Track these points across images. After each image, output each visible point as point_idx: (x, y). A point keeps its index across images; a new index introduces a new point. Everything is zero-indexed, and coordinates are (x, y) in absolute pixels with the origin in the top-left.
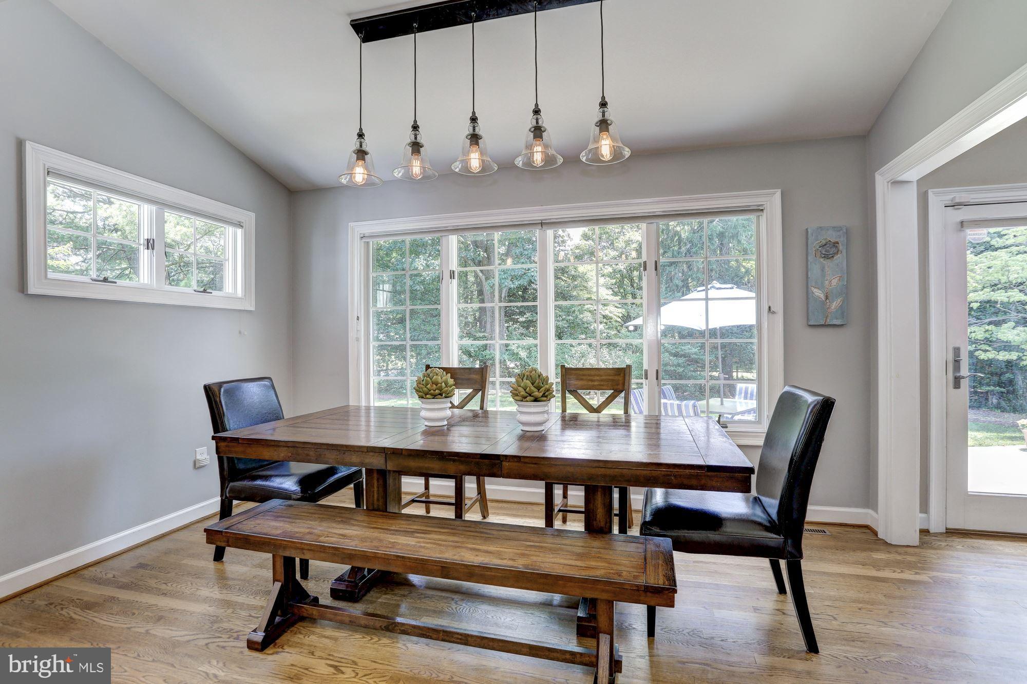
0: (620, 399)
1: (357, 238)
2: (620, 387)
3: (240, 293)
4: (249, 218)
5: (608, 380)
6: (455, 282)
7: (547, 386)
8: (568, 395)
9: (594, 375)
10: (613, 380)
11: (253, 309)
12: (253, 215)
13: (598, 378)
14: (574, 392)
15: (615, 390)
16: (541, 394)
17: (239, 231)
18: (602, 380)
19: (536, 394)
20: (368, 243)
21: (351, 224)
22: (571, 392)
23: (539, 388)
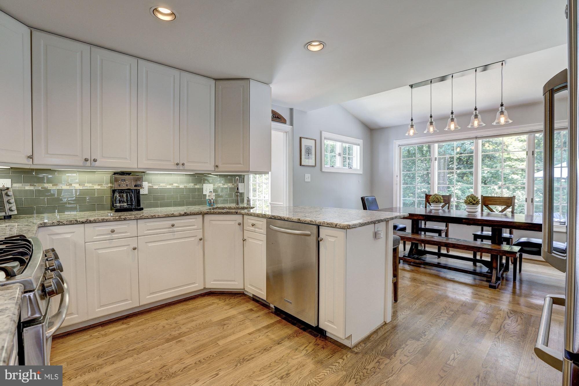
0: (510, 210)
1: (397, 146)
2: (509, 205)
3: (358, 168)
4: (361, 142)
5: (503, 202)
6: (437, 162)
7: (478, 200)
8: (484, 207)
9: (497, 200)
10: (506, 202)
11: (362, 173)
12: (362, 141)
13: (499, 201)
14: (487, 206)
15: (507, 206)
16: (475, 202)
17: (358, 147)
18: (501, 202)
19: (474, 202)
20: (401, 148)
21: (394, 141)
22: (485, 206)
23: (474, 201)
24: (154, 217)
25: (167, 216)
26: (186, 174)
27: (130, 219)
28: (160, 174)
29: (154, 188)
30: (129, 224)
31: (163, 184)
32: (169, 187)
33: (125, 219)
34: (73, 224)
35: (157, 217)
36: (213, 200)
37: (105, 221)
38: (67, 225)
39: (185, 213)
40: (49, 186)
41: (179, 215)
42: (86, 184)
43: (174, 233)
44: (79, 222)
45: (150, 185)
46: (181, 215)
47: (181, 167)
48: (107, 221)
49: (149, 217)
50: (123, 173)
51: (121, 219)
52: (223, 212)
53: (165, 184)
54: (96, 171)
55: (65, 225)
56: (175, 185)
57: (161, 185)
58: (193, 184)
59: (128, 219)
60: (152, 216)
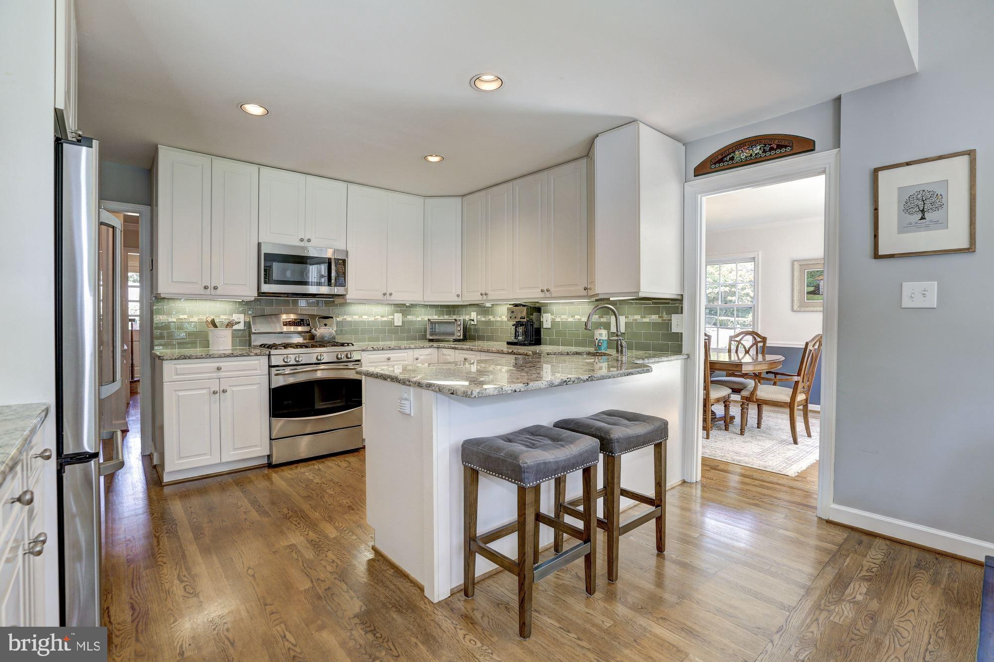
28: (554, 304)
29: (556, 320)
42: (503, 317)
45: (553, 317)
47: (551, 295)
48: (463, 350)
49: (505, 353)
51: (470, 349)
57: (563, 317)
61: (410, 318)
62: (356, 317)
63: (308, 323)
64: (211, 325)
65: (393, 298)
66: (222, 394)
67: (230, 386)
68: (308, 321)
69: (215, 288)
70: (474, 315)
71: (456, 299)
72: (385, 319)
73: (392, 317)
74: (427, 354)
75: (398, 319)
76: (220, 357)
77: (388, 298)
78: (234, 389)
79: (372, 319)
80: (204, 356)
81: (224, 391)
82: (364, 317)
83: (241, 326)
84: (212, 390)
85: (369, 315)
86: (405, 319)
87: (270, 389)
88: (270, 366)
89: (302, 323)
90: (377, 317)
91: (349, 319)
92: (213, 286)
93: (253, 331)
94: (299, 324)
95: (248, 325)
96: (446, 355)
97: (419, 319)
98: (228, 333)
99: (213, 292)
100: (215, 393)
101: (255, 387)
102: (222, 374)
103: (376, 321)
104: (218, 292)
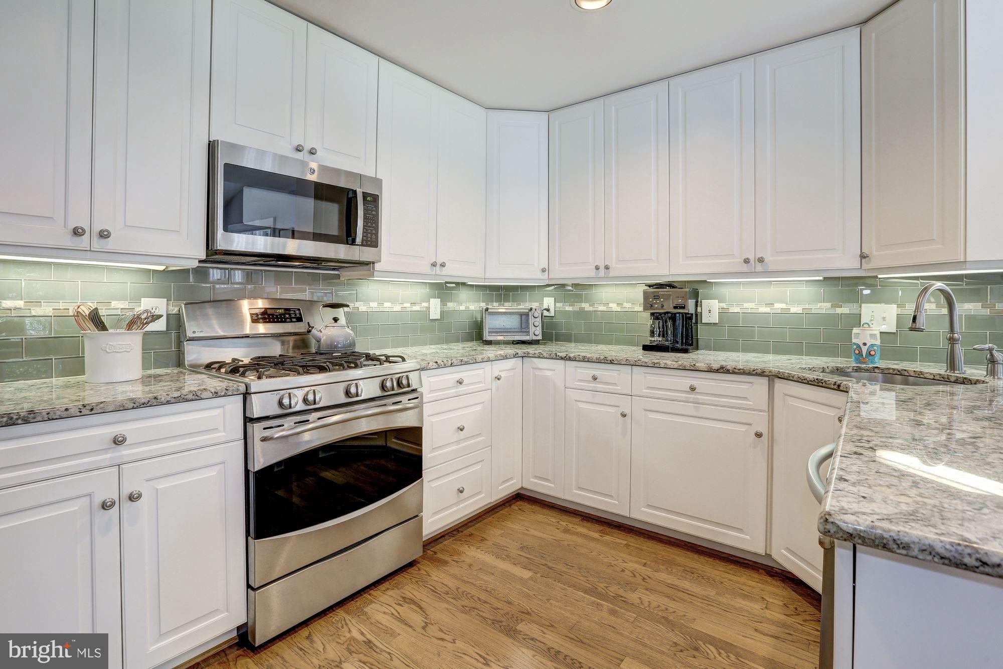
24: (658, 365)
25: (681, 368)
26: (807, 281)
27: (619, 363)
28: (745, 284)
29: (731, 311)
30: (619, 371)
31: (750, 304)
32: (763, 309)
33: (612, 361)
34: (552, 359)
35: (662, 365)
36: (866, 347)
37: (586, 360)
38: (546, 358)
39: (722, 368)
40: (586, 306)
41: (706, 370)
42: (625, 304)
43: (698, 405)
44: (558, 357)
45: (724, 305)
46: (710, 370)
47: (759, 268)
48: (588, 361)
49: (648, 364)
50: (660, 286)
51: (606, 361)
52: (808, 379)
53: (754, 304)
54: (638, 284)
55: (545, 358)
56: (779, 306)
57: (746, 305)
58: (829, 305)
59: (616, 362)
60: (655, 364)
61: (451, 305)
62: (374, 305)
63: (298, 315)
64: (91, 326)
65: (446, 271)
66: (127, 505)
67: (147, 480)
68: (297, 312)
69: (104, 235)
70: (548, 302)
71: (539, 275)
72: (416, 308)
73: (425, 304)
74: (508, 368)
75: (435, 308)
76: (122, 408)
77: (438, 272)
78: (162, 485)
79: (397, 308)
80: (74, 411)
81: (132, 498)
82: (387, 305)
83: (160, 325)
84: (98, 499)
85: (394, 301)
86: (446, 309)
87: (247, 471)
88: (248, 420)
89: (287, 316)
90: (406, 305)
91: (363, 308)
92: (97, 228)
93: (190, 334)
94: (282, 318)
95: (176, 323)
96: (540, 369)
97: (462, 308)
98: (134, 342)
99: (97, 244)
100: (105, 506)
101: (212, 472)
102: (125, 452)
103: (403, 311)
104: (110, 244)
